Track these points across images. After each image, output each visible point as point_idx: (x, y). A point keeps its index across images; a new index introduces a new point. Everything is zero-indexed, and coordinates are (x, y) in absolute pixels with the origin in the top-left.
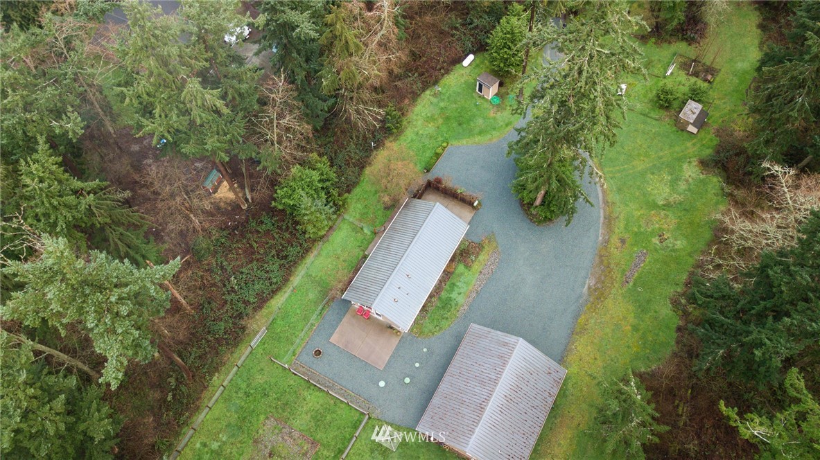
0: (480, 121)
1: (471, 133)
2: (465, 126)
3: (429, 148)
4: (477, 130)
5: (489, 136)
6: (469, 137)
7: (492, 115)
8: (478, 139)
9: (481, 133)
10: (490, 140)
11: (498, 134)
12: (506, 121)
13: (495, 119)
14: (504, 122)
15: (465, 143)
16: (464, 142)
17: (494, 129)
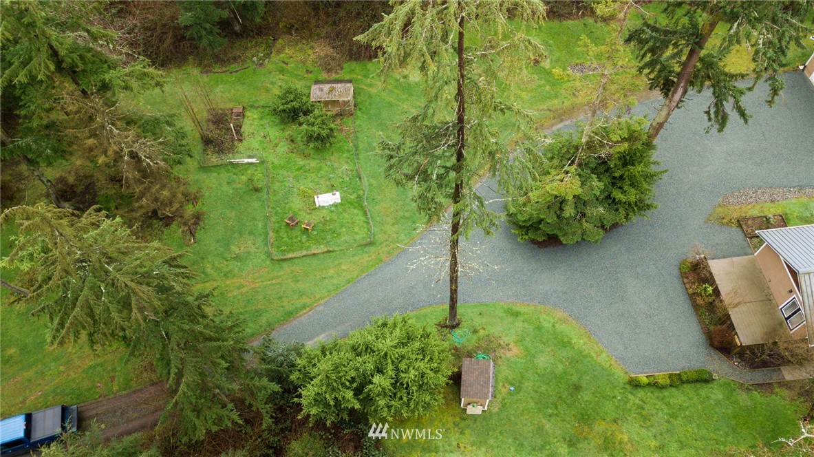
0: (543, 361)
1: (578, 359)
2: (574, 378)
3: (668, 404)
4: (566, 353)
5: (559, 327)
6: (589, 356)
7: (515, 350)
8: (579, 341)
9: (564, 343)
10: (565, 321)
11: (543, 317)
12: (511, 319)
13: (520, 341)
14: (513, 323)
15: (604, 355)
16: (603, 358)
17: (539, 328)
